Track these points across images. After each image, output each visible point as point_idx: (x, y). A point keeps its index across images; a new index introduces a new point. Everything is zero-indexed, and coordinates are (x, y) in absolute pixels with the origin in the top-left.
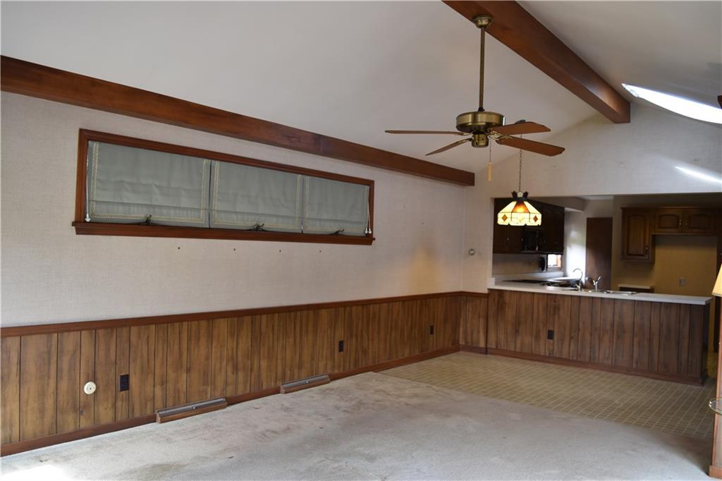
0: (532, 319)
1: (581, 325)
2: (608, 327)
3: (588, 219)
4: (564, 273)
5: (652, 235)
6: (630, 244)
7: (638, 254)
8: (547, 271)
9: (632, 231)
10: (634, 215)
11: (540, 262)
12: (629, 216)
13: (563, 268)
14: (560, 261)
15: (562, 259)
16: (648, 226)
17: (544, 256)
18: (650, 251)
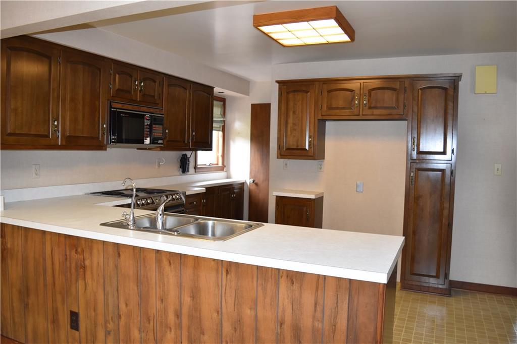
0: (45, 285)
1: (123, 306)
2: (171, 317)
3: (253, 105)
4: (227, 174)
5: (318, 120)
6: (289, 133)
7: (299, 147)
8: (195, 172)
9: (291, 114)
10: (295, 91)
11: (181, 160)
12: (288, 93)
13: (225, 168)
14: (220, 159)
15: (223, 156)
16: (313, 106)
17: (188, 153)
18: (316, 142)
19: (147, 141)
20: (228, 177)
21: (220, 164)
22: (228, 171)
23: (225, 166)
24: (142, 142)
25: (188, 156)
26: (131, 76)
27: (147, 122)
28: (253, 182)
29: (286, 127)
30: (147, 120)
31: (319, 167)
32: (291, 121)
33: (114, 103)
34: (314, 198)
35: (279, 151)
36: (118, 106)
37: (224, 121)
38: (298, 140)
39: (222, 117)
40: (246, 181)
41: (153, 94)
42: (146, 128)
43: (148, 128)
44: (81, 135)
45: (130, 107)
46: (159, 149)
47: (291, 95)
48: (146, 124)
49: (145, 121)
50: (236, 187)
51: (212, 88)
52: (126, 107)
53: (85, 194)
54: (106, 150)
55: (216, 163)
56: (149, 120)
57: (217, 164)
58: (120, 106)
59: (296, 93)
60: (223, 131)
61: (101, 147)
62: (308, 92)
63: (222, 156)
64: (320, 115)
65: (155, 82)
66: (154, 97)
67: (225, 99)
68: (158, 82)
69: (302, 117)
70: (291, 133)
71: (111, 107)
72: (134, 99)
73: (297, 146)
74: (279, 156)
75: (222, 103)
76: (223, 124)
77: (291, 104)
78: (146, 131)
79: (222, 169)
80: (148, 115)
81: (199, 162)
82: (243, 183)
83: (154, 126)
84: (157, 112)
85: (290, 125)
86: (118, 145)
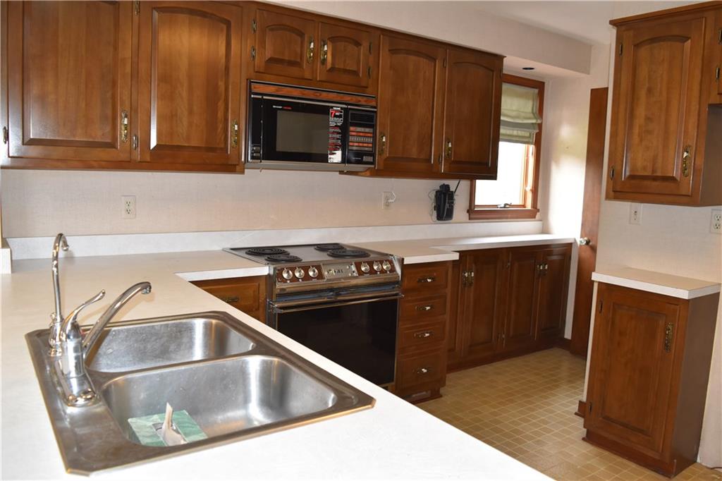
3: (594, 92)
4: (543, 224)
5: (711, 106)
6: (636, 139)
7: (659, 174)
8: (470, 219)
9: (643, 94)
10: (653, 40)
11: (436, 196)
12: (637, 46)
13: (538, 213)
14: (530, 196)
15: (535, 191)
16: (697, 73)
17: (452, 184)
18: (700, 161)
19: (337, 157)
20: (545, 230)
21: (529, 206)
22: (545, 220)
23: (538, 211)
24: (323, 158)
25: (452, 189)
26: (301, 35)
27: (333, 121)
28: (588, 243)
29: (631, 127)
30: (335, 116)
31: (715, 222)
32: (641, 112)
33: (257, 85)
34: (686, 297)
35: (611, 182)
36: (266, 90)
37: (540, 126)
38: (655, 159)
39: (536, 118)
40: (575, 240)
41: (354, 68)
42: (333, 132)
43: (338, 133)
44: (186, 145)
45: (296, 93)
46: (368, 173)
47: (644, 52)
48: (332, 124)
49: (331, 119)
50: (556, 250)
51: (499, 58)
52: (285, 91)
53: (223, 250)
54: (243, 172)
55: (520, 203)
56: (340, 116)
57: (524, 206)
58: (271, 90)
59: (655, 45)
60: (538, 144)
61: (230, 166)
62: (688, 38)
63: (532, 190)
64: (715, 93)
65: (358, 44)
66: (355, 73)
67: (543, 84)
68: (365, 44)
69: (668, 102)
70: (641, 141)
71: (251, 93)
72: (307, 75)
73: (653, 171)
74: (612, 193)
75: (536, 91)
76: (538, 131)
77: (643, 72)
78: (334, 138)
79: (532, 214)
80: (337, 108)
81: (479, 200)
82: (571, 244)
83: (352, 128)
84: (360, 101)
85: (640, 120)
86: (265, 162)
